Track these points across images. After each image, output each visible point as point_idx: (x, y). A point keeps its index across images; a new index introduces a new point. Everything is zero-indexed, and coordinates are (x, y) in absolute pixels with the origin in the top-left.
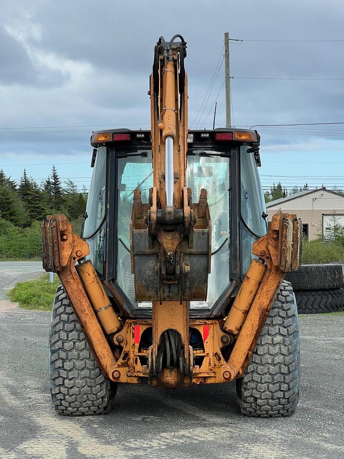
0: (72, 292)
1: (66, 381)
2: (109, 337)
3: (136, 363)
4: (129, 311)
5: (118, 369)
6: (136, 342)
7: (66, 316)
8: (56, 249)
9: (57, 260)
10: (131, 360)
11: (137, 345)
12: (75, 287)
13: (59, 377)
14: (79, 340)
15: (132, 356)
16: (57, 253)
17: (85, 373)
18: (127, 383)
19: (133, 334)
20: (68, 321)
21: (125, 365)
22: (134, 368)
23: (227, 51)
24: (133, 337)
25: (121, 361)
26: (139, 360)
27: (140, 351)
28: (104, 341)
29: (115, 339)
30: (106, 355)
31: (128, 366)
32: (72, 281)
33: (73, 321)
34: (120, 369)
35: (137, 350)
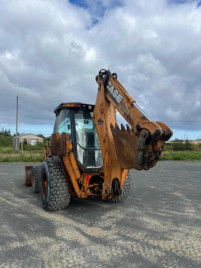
0: (66, 164)
1: (57, 199)
2: (78, 180)
3: (87, 190)
4: (84, 170)
5: (81, 193)
6: (88, 182)
7: (56, 173)
8: (65, 146)
9: (65, 151)
10: (86, 189)
11: (88, 183)
12: (67, 161)
13: (54, 197)
14: (63, 182)
15: (86, 187)
16: (65, 148)
17: (65, 195)
18: (84, 198)
19: (87, 179)
20: (58, 175)
21: (84, 191)
22: (87, 192)
23: (17, 100)
24: (87, 180)
25: (82, 190)
26: (88, 189)
27: (89, 186)
28: (76, 182)
29: (79, 181)
30: (77, 188)
31: (85, 192)
32: (66, 159)
33: (60, 175)
34: (82, 193)
35: (88, 185)
